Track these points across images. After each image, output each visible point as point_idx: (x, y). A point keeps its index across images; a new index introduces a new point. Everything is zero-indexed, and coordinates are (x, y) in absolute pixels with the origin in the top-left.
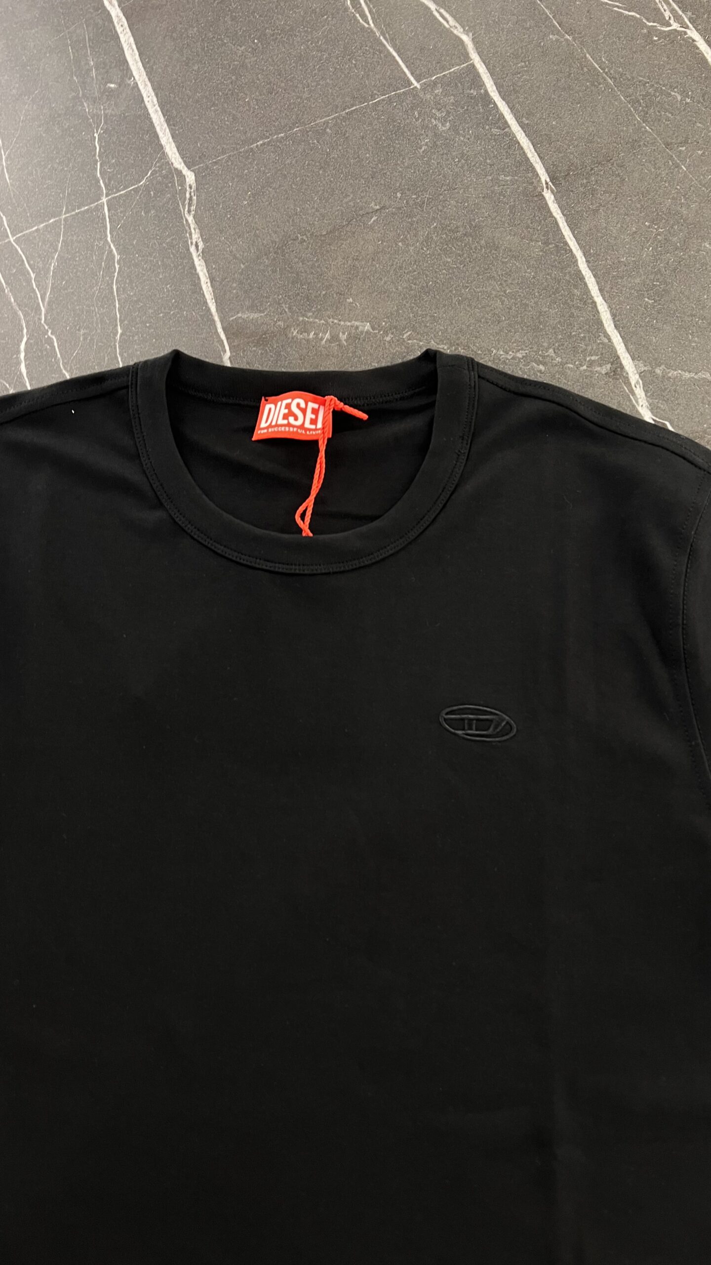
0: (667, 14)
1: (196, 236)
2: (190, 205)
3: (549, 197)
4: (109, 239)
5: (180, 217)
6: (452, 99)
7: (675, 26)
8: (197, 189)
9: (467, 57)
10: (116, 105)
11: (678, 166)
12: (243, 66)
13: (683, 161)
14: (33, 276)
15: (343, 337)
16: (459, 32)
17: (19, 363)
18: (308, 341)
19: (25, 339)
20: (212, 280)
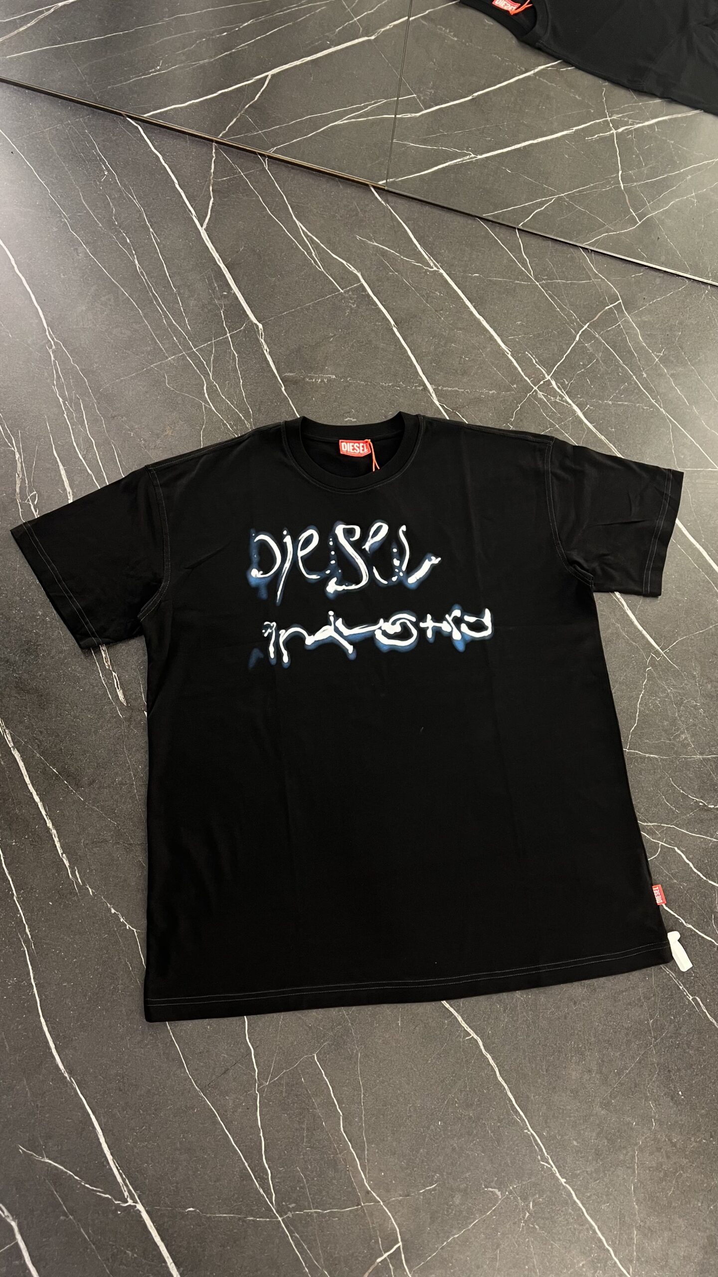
0: (432, 264)
1: (266, 347)
2: (262, 336)
3: (395, 330)
4: (232, 348)
5: (258, 340)
6: (356, 296)
7: (435, 269)
8: (264, 330)
9: (360, 281)
10: (228, 300)
11: (440, 318)
12: (275, 285)
13: (442, 316)
14: (205, 363)
15: (326, 380)
16: (355, 272)
17: (204, 394)
18: (313, 382)
19: (205, 385)
20: (274, 362)
